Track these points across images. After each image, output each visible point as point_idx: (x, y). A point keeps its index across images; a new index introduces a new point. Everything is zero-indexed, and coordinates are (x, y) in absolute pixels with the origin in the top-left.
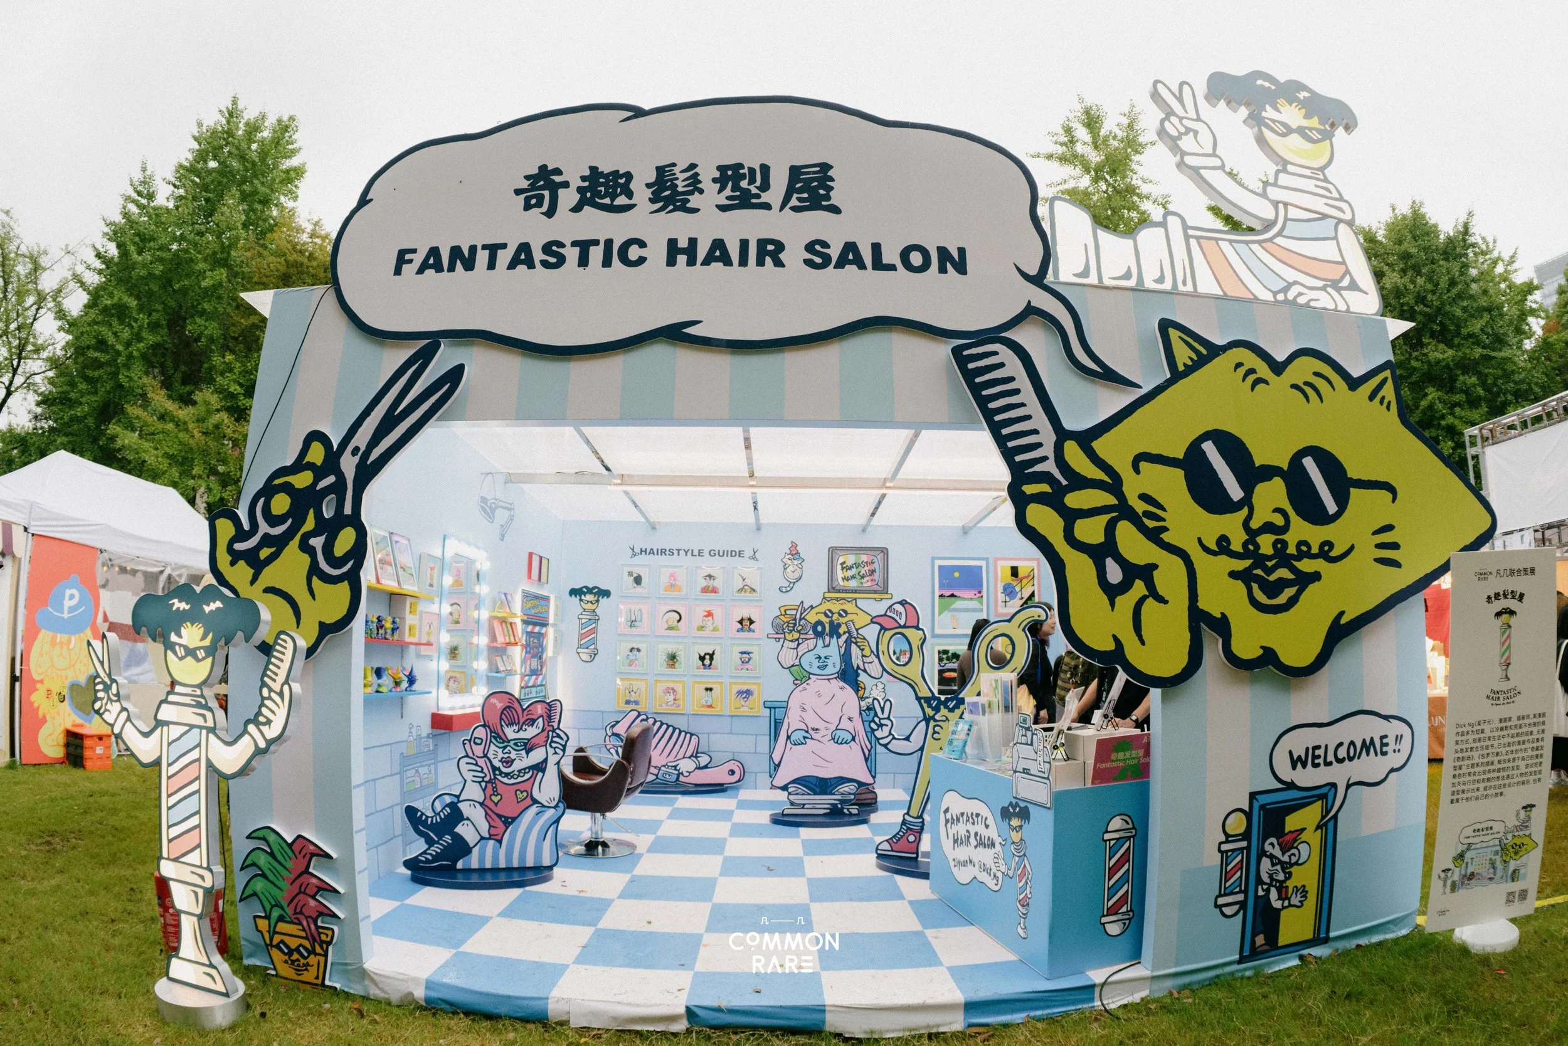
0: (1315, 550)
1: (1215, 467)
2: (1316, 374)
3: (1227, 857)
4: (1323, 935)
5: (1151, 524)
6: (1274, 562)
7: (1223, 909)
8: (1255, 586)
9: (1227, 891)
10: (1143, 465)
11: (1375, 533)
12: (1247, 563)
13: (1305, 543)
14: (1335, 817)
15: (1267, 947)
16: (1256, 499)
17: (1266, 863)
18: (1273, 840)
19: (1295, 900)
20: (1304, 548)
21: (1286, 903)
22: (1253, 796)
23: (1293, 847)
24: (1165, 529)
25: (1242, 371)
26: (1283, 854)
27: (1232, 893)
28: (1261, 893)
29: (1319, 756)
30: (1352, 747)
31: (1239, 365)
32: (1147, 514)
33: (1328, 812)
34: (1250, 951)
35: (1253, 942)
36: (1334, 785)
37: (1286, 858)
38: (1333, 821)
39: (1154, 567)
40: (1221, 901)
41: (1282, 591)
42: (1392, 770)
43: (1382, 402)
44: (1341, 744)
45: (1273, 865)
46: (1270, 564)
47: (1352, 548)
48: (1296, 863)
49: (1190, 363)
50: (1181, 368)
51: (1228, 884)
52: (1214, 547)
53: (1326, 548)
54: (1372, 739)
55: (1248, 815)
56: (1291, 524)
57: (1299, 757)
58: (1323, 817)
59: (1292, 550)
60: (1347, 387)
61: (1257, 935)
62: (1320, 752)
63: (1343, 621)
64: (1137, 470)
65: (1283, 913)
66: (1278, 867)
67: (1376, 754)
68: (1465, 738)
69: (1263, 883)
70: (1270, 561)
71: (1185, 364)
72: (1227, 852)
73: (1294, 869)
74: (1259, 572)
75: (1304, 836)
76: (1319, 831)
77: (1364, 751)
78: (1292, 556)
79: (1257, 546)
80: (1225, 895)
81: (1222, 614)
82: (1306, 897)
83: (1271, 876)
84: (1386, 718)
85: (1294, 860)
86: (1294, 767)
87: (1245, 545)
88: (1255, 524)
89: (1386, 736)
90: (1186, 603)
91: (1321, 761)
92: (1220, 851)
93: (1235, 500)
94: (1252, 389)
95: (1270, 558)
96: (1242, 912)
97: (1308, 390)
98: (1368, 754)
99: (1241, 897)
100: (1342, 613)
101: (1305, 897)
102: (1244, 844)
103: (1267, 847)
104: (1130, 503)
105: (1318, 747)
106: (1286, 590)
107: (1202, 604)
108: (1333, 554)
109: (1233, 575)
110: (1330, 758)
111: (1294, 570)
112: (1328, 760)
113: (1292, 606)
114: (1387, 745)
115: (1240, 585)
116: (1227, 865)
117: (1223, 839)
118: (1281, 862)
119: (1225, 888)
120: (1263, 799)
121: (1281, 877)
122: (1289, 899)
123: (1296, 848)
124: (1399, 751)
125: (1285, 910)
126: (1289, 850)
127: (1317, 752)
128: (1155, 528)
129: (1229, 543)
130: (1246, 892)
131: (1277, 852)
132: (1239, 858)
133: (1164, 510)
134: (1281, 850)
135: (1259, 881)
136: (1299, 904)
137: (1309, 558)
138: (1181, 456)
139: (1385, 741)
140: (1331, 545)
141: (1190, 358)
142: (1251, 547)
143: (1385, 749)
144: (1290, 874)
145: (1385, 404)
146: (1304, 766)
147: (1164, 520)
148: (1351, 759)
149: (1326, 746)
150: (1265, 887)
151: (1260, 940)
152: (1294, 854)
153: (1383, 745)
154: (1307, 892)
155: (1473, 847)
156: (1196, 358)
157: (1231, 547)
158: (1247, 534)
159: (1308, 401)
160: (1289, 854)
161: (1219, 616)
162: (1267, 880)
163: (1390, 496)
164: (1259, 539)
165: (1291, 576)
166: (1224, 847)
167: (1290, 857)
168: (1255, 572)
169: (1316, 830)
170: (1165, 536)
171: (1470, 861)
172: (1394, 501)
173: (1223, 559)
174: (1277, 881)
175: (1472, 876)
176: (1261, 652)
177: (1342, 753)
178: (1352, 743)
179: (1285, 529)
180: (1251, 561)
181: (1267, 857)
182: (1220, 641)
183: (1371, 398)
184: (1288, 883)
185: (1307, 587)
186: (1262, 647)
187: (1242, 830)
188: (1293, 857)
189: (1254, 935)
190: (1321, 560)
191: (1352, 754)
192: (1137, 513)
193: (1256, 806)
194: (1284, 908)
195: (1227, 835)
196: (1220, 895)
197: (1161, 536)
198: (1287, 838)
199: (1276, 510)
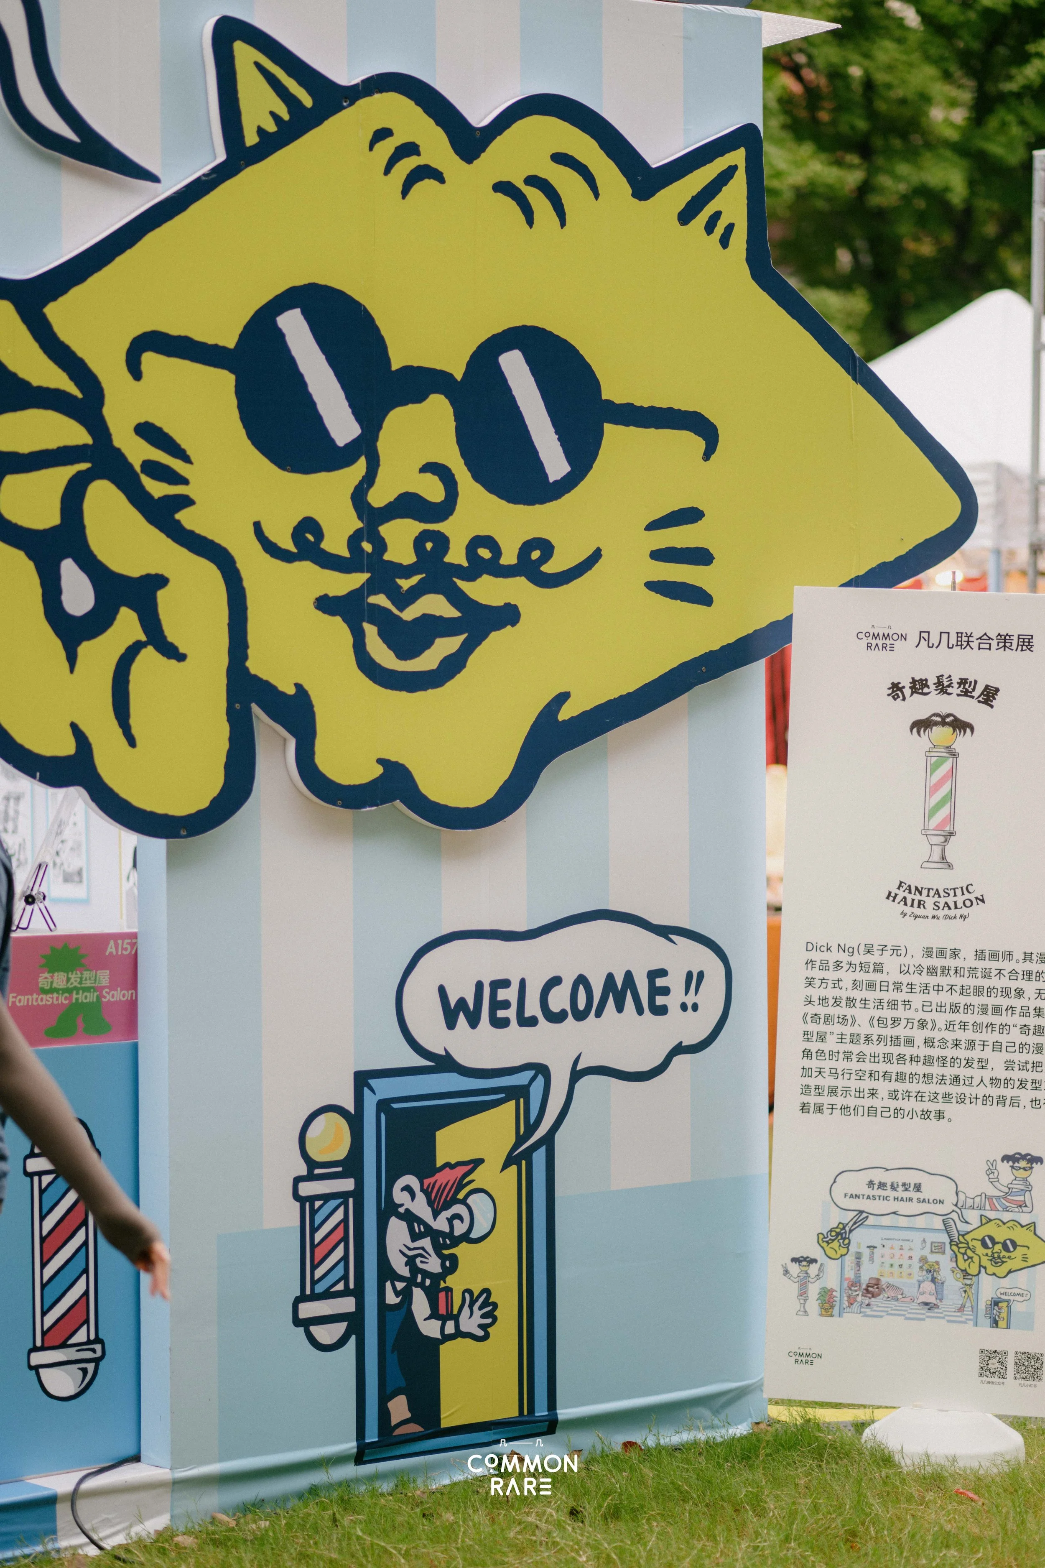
0: (509, 558)
1: (302, 368)
2: (560, 158)
3: (313, 1212)
4: (541, 1411)
5: (157, 489)
6: (415, 580)
7: (314, 1329)
8: (371, 631)
9: (320, 1288)
10: (150, 360)
11: (653, 526)
12: (358, 579)
13: (489, 542)
14: (548, 1140)
15: (415, 1428)
16: (383, 445)
17: (397, 1230)
18: (411, 1180)
19: (470, 1322)
20: (485, 553)
21: (450, 1328)
22: (362, 1079)
23: (455, 1201)
24: (186, 502)
25: (387, 148)
26: (436, 1215)
27: (328, 1295)
28: (391, 1299)
29: (506, 1005)
30: (581, 989)
31: (382, 134)
32: (153, 469)
33: (531, 1129)
34: (380, 1434)
35: (384, 1414)
36: (542, 1070)
37: (441, 1224)
38: (543, 1149)
39: (161, 581)
40: (308, 1310)
41: (429, 644)
42: (679, 1049)
43: (710, 227)
44: (556, 981)
45: (415, 1237)
46: (405, 584)
47: (596, 556)
48: (466, 1238)
49: (271, 127)
50: (251, 139)
51: (319, 1273)
52: (288, 544)
53: (536, 555)
54: (629, 976)
55: (355, 1121)
56: (460, 500)
57: (462, 1002)
58: (520, 1140)
59: (456, 556)
60: (629, 191)
61: (391, 1397)
62: (509, 994)
63: (565, 713)
64: (136, 372)
65: (445, 1349)
66: (426, 1243)
67: (640, 1011)
68: (831, 975)
69: (396, 1277)
70: (407, 577)
71: (261, 131)
72: (312, 1199)
73: (462, 1251)
74: (380, 600)
75: (479, 1178)
76: (514, 1168)
77: (611, 1002)
78: (457, 570)
79: (381, 545)
80: (315, 1297)
81: (298, 686)
82: (495, 1319)
83: (411, 1262)
84: (664, 932)
85: (460, 1228)
86: (451, 1024)
87: (354, 541)
88: (378, 497)
89: (663, 973)
90: (224, 661)
91: (511, 1013)
92: (296, 1196)
93: (341, 442)
94: (405, 193)
95: (407, 571)
96: (353, 1338)
97: (534, 195)
98: (620, 1008)
99: (348, 1305)
100: (562, 698)
101: (491, 1315)
102: (348, 1184)
103: (400, 1197)
104: (117, 443)
105: (506, 984)
106: (438, 641)
107: (255, 665)
108: (547, 568)
109: (325, 604)
110: (533, 1008)
111: (457, 598)
112: (527, 1014)
113: (452, 676)
114: (666, 991)
115: (338, 628)
116: (314, 1230)
117: (303, 1170)
118: (430, 1232)
119: (314, 1283)
120: (385, 1088)
121: (433, 1265)
122: (456, 1318)
123: (464, 1202)
124: (695, 1007)
125: (448, 1344)
126: (447, 1206)
127: (502, 994)
128: (166, 498)
129: (319, 535)
130: (358, 1293)
131: (421, 1207)
132: (339, 1215)
133: (187, 459)
134: (430, 1203)
135: (386, 1272)
136: (481, 1333)
137: (496, 575)
138: (230, 341)
139: (660, 982)
140: (546, 548)
141: (273, 114)
142: (367, 547)
143: (660, 1000)
144: (454, 1259)
145: (719, 229)
146: (474, 1022)
147: (185, 481)
148: (580, 1016)
149: (523, 983)
150: (400, 1286)
151: (399, 1408)
152: (458, 1217)
153: (655, 991)
154: (495, 1306)
155: (871, 1220)
156: (286, 117)
157: (324, 545)
158: (360, 518)
159: (530, 222)
160: (448, 1214)
161: (291, 691)
162: (405, 1272)
163: (700, 444)
164: (385, 530)
165: (449, 611)
166: (307, 1189)
167: (450, 1220)
168: (373, 599)
169: (505, 1166)
170: (186, 518)
171: (866, 1253)
172: (707, 456)
173: (306, 567)
174: (426, 1274)
175: (873, 1289)
176: (379, 770)
177: (559, 1000)
178: (582, 980)
179: (446, 509)
180: (366, 576)
181: (400, 1217)
182: (292, 744)
183: (686, 216)
184: (451, 1281)
185: (485, 636)
186: (380, 761)
187: (341, 1152)
188: (456, 1222)
189: (384, 1399)
190: (522, 581)
191: (581, 1005)
192: (130, 466)
193: (370, 1102)
194: (446, 1338)
195: (311, 1164)
196: (302, 1298)
197: (178, 516)
198: (442, 1178)
199: (428, 468)
